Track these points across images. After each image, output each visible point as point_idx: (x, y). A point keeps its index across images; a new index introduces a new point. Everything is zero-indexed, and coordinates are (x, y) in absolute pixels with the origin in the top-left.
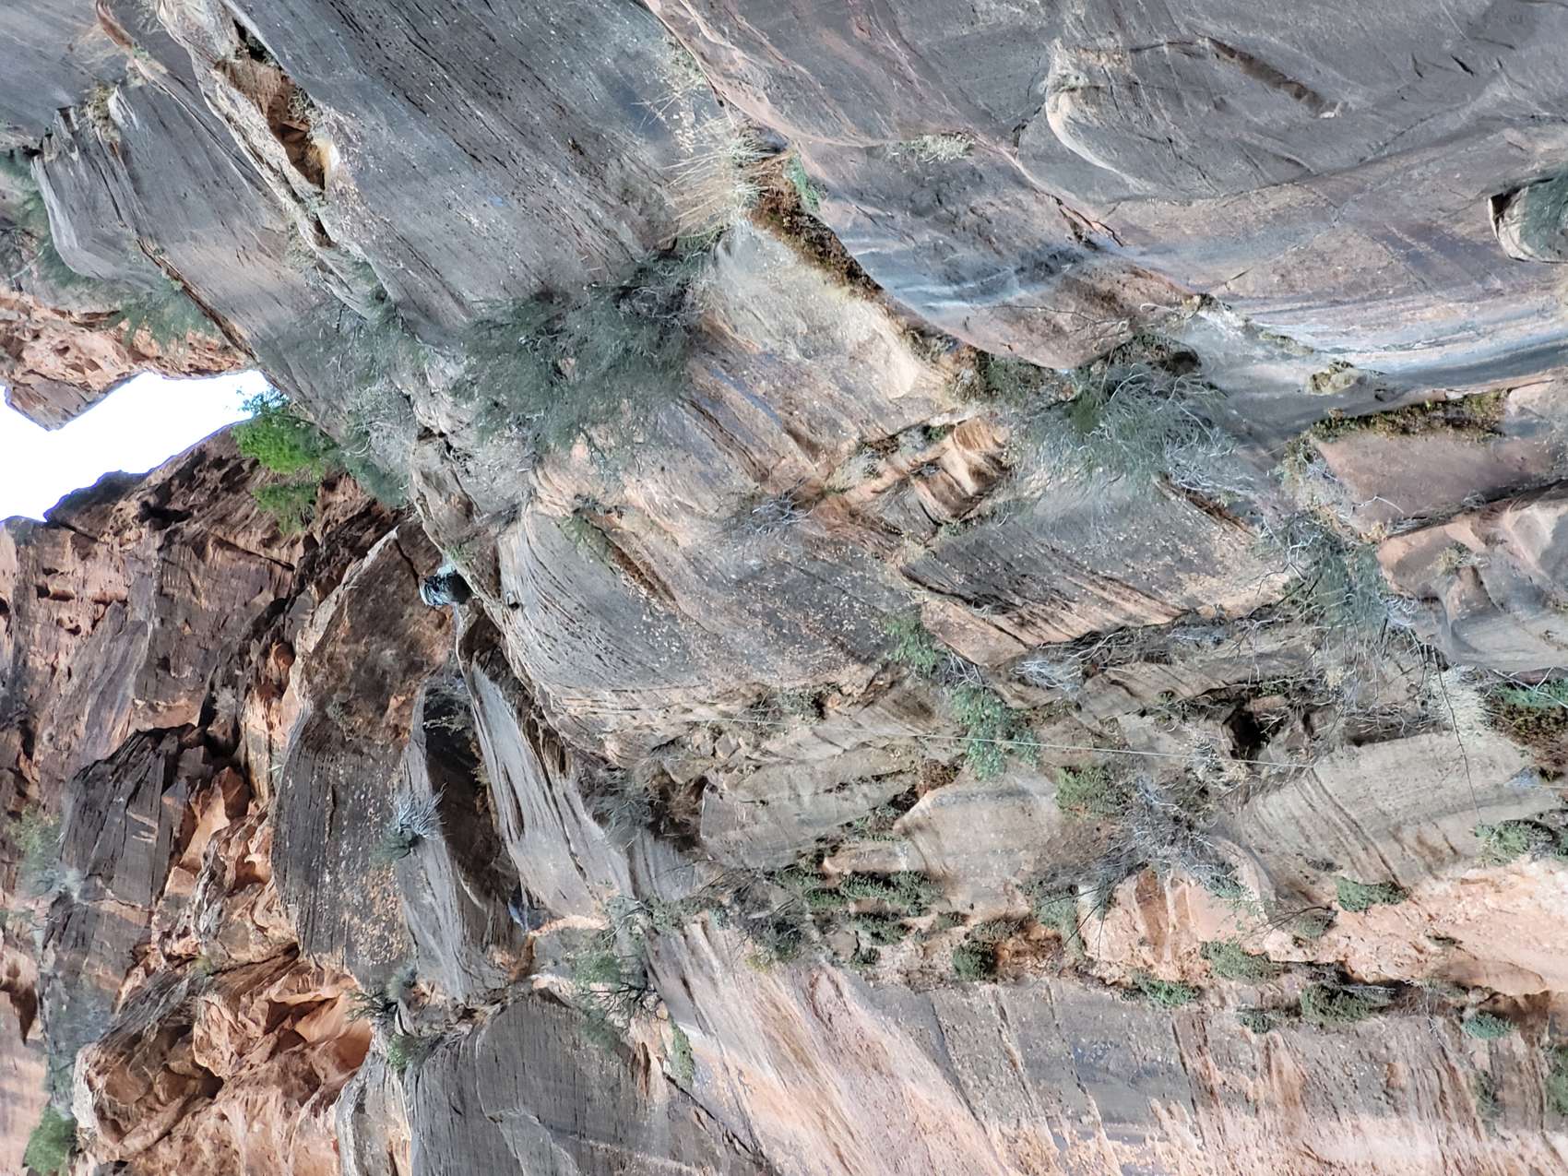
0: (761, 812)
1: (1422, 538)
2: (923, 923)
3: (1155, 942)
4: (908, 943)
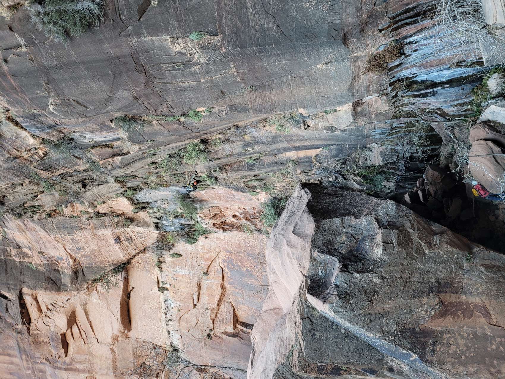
0: (14, 199)
1: (105, 161)
2: (40, 212)
3: (73, 211)
4: (38, 214)
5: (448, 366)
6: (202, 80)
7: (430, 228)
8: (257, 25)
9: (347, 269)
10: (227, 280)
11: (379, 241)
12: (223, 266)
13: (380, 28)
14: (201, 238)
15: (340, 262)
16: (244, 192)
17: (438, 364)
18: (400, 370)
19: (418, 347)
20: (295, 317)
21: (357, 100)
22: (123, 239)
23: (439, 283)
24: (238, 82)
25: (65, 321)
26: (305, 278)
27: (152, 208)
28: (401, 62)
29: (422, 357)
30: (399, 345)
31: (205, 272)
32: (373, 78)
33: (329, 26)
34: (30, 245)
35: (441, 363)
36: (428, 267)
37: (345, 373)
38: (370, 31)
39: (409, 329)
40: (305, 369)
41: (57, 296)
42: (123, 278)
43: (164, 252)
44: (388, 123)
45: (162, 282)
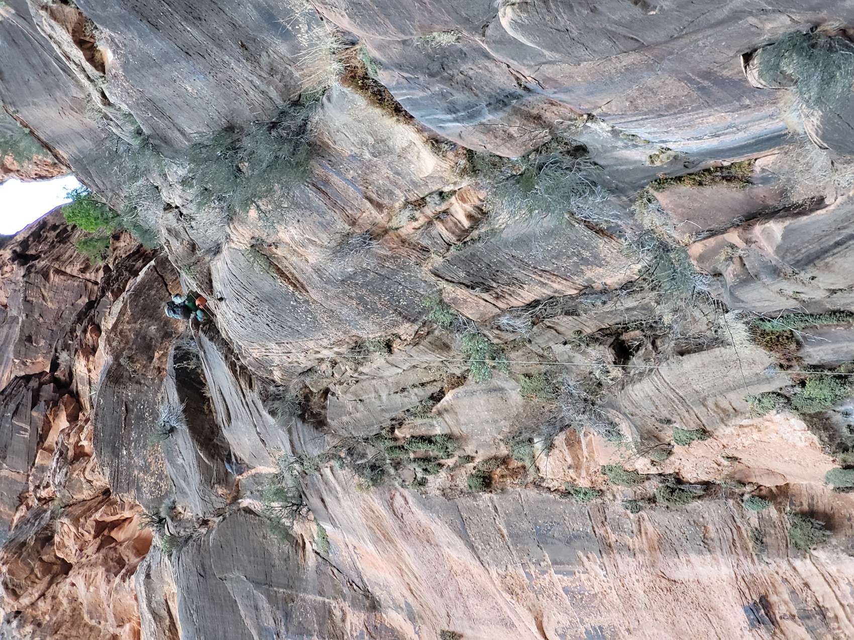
0: (360, 406)
1: (712, 241)
2: (450, 462)
3: (577, 467)
4: (443, 474)
22: (784, 608)
34: (410, 599)
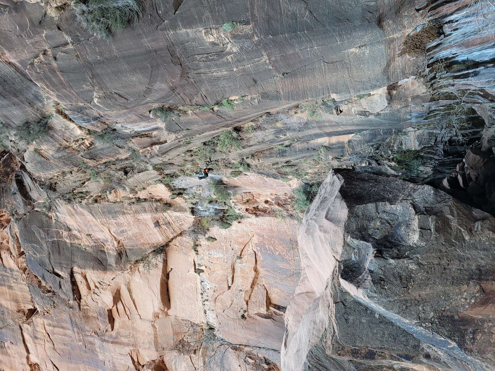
0: (65, 186)
1: (144, 149)
2: (87, 197)
3: (117, 197)
4: (86, 200)
5: (489, 355)
6: (235, 70)
7: (470, 214)
8: (289, 12)
9: (382, 255)
10: (260, 264)
11: (415, 227)
12: (255, 250)
13: (417, 8)
14: (235, 223)
15: (374, 247)
16: (275, 178)
17: (478, 352)
18: (437, 357)
19: (457, 334)
20: (328, 301)
21: (392, 83)
22: (162, 223)
23: (480, 270)
24: (270, 70)
25: (112, 298)
26: (338, 262)
27: (188, 194)
28: (440, 42)
29: (461, 345)
30: (436, 332)
31: (239, 255)
32: (409, 60)
33: (363, 9)
34: (79, 228)
35: (481, 353)
36: (468, 254)
37: (380, 358)
38: (406, 12)
39: (448, 316)
40: (339, 352)
41: (103, 275)
42: (162, 259)
43: (200, 236)
44: (425, 106)
45: (198, 264)
